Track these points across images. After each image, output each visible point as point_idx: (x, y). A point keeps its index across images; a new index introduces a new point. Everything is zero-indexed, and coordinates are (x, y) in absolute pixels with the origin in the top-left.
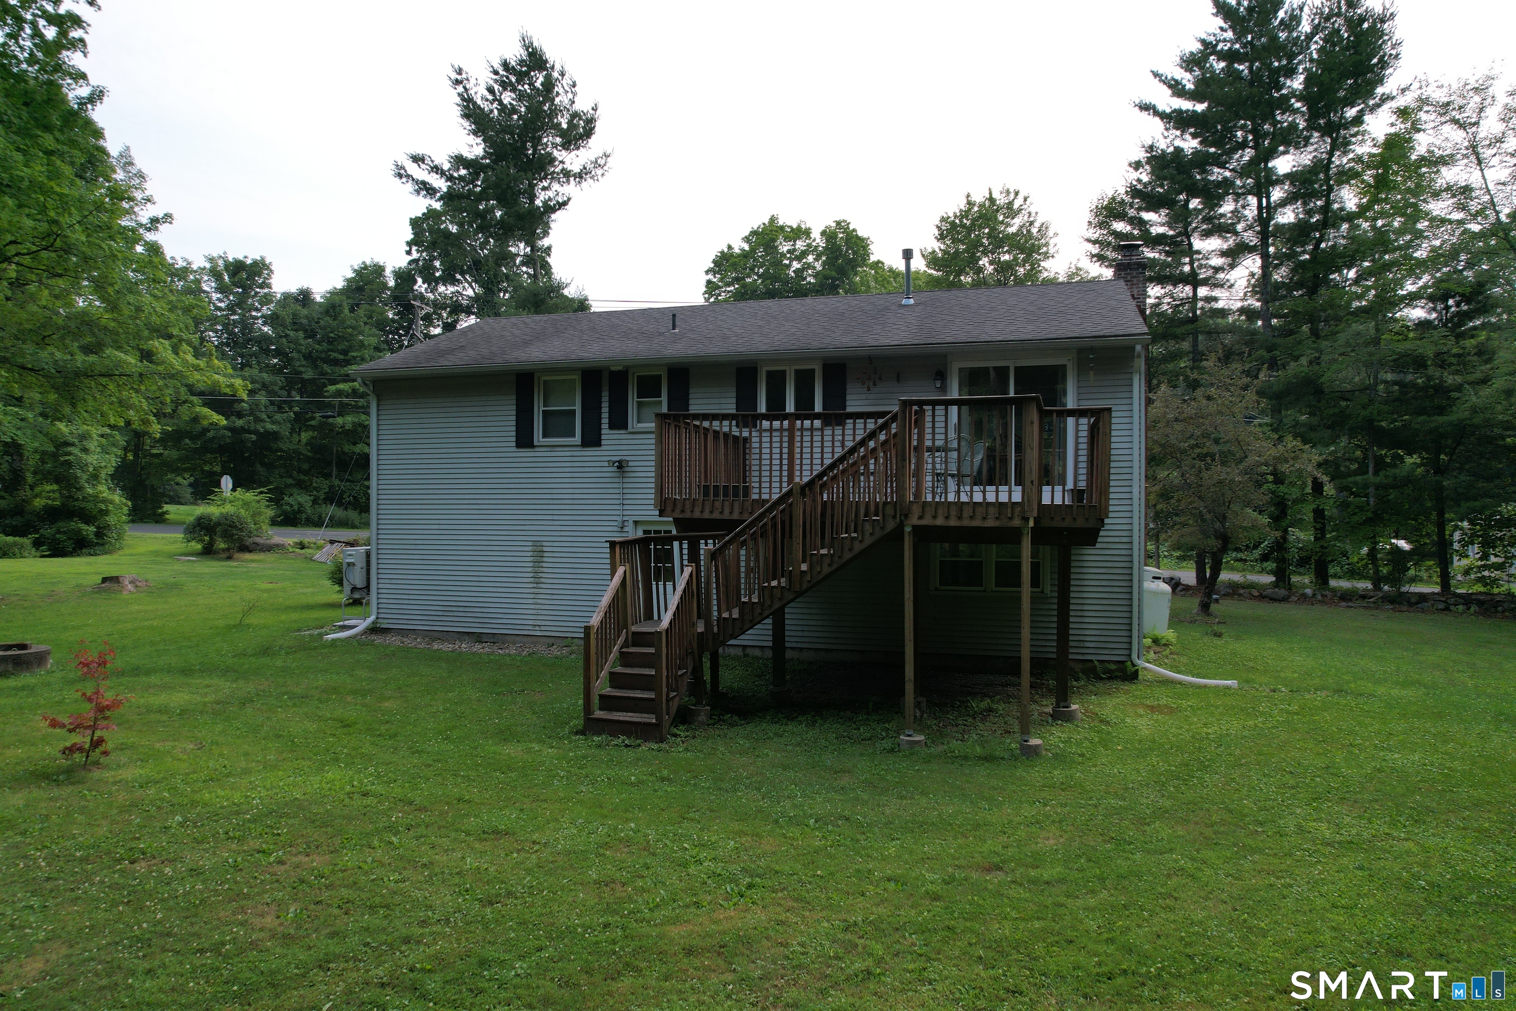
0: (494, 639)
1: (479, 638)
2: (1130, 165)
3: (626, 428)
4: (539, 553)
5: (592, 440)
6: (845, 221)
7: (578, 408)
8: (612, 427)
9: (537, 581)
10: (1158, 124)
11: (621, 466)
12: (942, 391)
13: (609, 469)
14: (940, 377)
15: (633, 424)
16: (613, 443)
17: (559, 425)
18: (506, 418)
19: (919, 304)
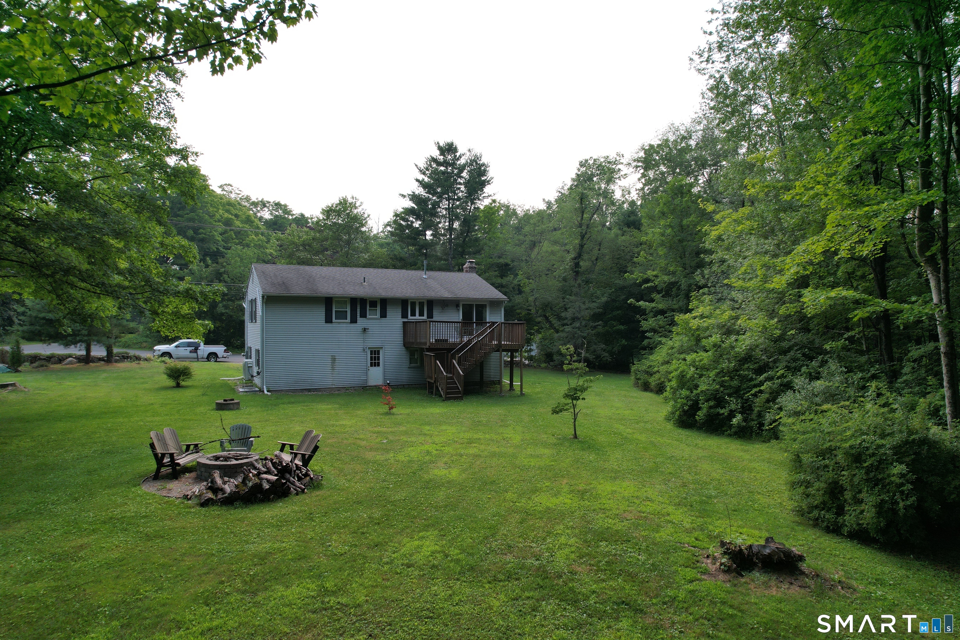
0: (316, 390)
1: (309, 390)
3: (366, 317)
4: (334, 359)
5: (354, 320)
7: (349, 310)
8: (361, 317)
9: (333, 368)
11: (365, 329)
12: (459, 310)
13: (360, 329)
14: (458, 306)
15: (368, 316)
16: (361, 322)
17: (341, 315)
18: (321, 313)
19: (429, 278)
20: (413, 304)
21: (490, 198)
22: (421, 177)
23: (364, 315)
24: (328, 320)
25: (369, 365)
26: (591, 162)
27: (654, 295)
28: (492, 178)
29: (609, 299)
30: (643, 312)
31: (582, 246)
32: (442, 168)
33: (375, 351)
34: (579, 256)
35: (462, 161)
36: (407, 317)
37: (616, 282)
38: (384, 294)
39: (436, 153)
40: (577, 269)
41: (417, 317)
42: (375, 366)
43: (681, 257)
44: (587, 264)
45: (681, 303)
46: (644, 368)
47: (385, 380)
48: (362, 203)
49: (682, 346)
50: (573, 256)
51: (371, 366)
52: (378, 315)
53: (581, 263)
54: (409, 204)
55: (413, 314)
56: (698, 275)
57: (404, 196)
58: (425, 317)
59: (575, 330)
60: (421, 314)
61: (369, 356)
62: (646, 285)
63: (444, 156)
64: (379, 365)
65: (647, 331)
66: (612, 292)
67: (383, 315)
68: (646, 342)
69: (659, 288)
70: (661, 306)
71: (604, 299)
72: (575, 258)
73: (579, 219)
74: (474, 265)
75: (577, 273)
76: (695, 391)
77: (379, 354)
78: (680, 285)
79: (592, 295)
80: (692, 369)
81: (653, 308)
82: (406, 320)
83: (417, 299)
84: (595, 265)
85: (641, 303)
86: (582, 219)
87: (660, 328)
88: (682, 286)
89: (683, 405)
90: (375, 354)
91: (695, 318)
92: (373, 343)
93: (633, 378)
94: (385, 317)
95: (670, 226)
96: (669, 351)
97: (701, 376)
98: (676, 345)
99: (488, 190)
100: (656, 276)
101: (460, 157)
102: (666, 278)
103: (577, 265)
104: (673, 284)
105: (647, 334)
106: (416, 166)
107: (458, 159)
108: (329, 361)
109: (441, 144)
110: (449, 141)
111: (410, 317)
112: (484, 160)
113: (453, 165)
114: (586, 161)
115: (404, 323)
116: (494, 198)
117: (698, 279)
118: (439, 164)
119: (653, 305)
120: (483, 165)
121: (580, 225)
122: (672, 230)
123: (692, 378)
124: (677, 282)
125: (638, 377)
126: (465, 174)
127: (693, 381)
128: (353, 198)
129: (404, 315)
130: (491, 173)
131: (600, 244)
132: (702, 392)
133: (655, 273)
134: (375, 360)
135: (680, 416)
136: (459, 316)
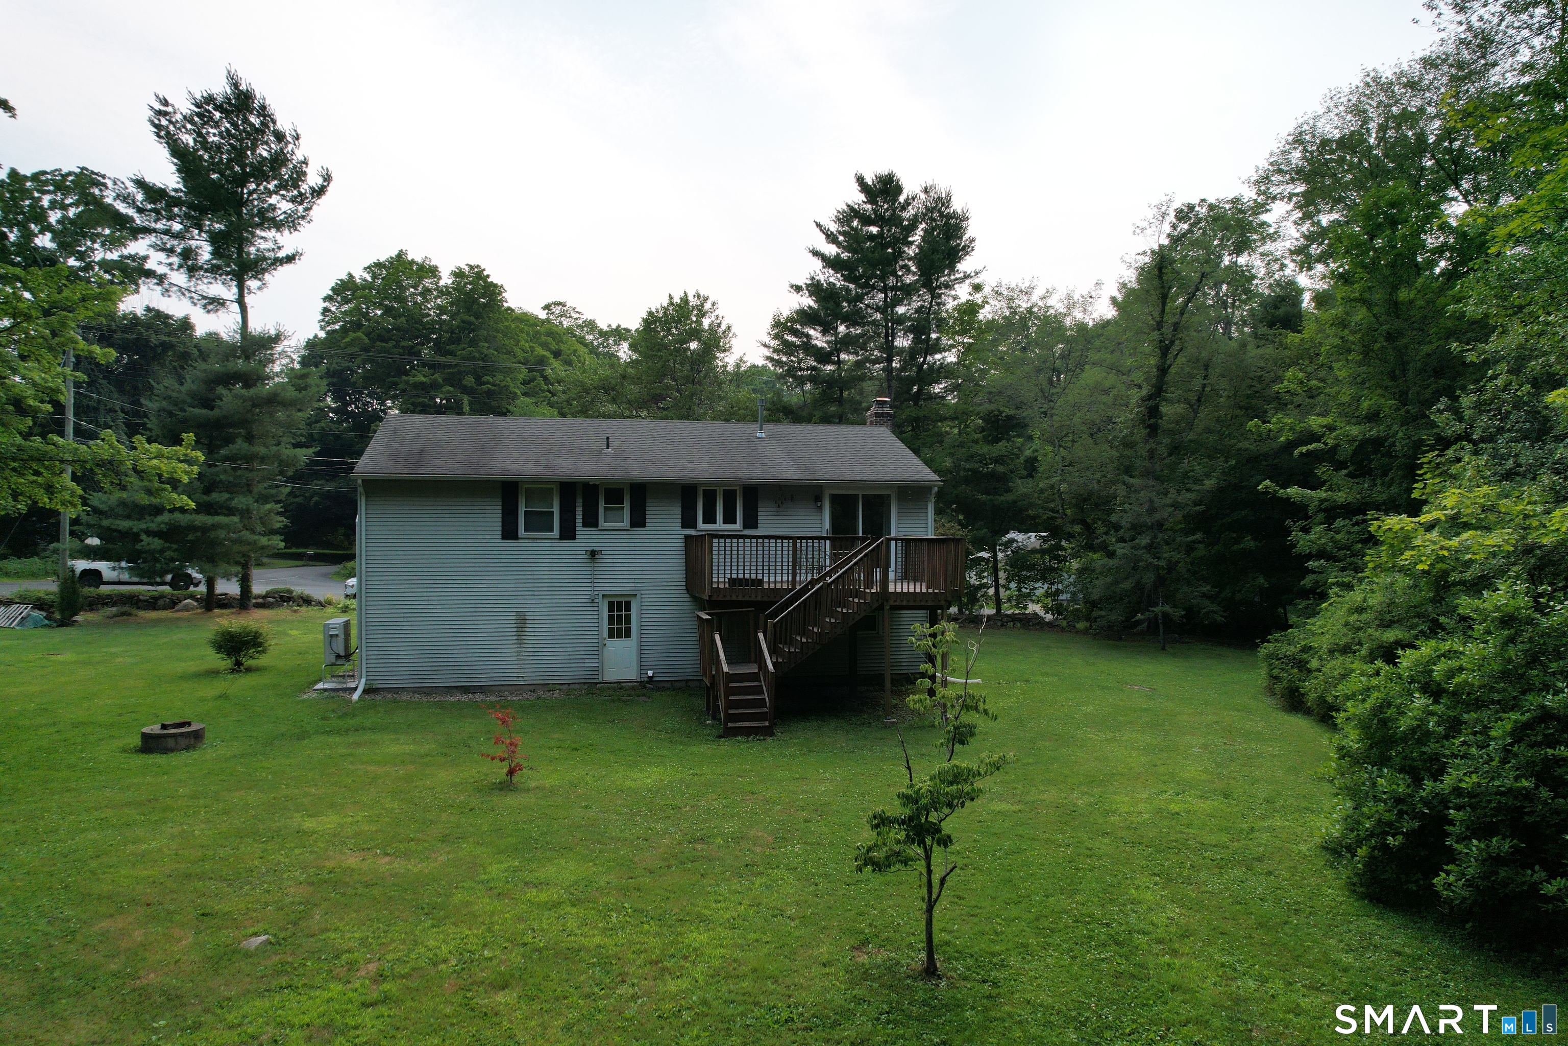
0: (482, 689)
1: (465, 690)
2: (792, 287)
3: (597, 526)
4: (522, 620)
5: (568, 533)
6: (478, 266)
7: (556, 510)
8: (585, 524)
9: (520, 642)
10: (818, 264)
11: (593, 554)
12: (820, 509)
13: (583, 556)
14: (818, 499)
15: (602, 523)
16: (586, 537)
17: (539, 522)
18: (492, 516)
19: (768, 437)
20: (710, 497)
21: (968, 281)
22: (831, 250)
23: (591, 521)
24: (509, 532)
25: (605, 633)
26: (1203, 211)
27: (1322, 470)
28: (973, 240)
29: (1222, 484)
30: (1298, 510)
31: (1163, 370)
32: (874, 230)
33: (619, 603)
34: (1158, 391)
35: (910, 212)
36: (694, 526)
37: (1240, 445)
38: (637, 472)
39: (857, 198)
40: (1152, 421)
41: (720, 525)
42: (619, 636)
43: (1394, 378)
44: (1179, 410)
45: (1394, 490)
46: (1292, 650)
47: (642, 668)
48: (714, 304)
49: (1392, 603)
50: (1144, 392)
51: (611, 635)
52: (626, 523)
53: (1164, 409)
54: (807, 301)
55: (710, 518)
56: (1440, 412)
57: (798, 289)
58: (739, 525)
59: (1140, 552)
60: (729, 518)
61: (605, 613)
62: (1304, 449)
63: (876, 203)
64: (628, 634)
65: (1309, 557)
66: (1232, 468)
67: (638, 521)
68: (1308, 581)
69: (1341, 456)
70: (1341, 497)
71: (1210, 483)
72: (1150, 397)
73: (1156, 314)
74: (887, 410)
75: (1153, 430)
76: (1428, 784)
77: (628, 609)
78: (1393, 445)
79: (1186, 475)
80: (1420, 701)
81: (1322, 501)
82: (692, 532)
83: (720, 484)
84: (1196, 412)
85: (1293, 491)
86: (1163, 311)
87: (1340, 549)
88: (1399, 447)
89: (1384, 828)
90: (619, 610)
91: (1430, 527)
92: (617, 585)
93: (1264, 672)
94: (643, 525)
95: (1362, 301)
96: (1353, 618)
97: (1454, 726)
98: (1371, 602)
99: (965, 266)
100: (1331, 428)
101: (907, 203)
102: (1355, 431)
103: (1154, 412)
104: (1377, 443)
105: (1311, 564)
106: (818, 225)
107: (904, 207)
108: (511, 626)
109: (869, 180)
110: (884, 171)
111: (701, 525)
112: (957, 206)
113: (896, 220)
114: (1191, 208)
115: (687, 538)
116: (977, 281)
117: (1439, 419)
118: (866, 220)
119: (1322, 494)
120: (954, 215)
121: (1159, 325)
122: (1369, 309)
123: (1420, 734)
124: (1387, 438)
125: (1276, 672)
126: (917, 237)
127: (1420, 742)
128: (699, 296)
129: (688, 521)
130: (972, 230)
131: (1206, 367)
132: (1457, 791)
133: (1325, 421)
134: (619, 622)
135: (1371, 863)
136: (823, 523)
